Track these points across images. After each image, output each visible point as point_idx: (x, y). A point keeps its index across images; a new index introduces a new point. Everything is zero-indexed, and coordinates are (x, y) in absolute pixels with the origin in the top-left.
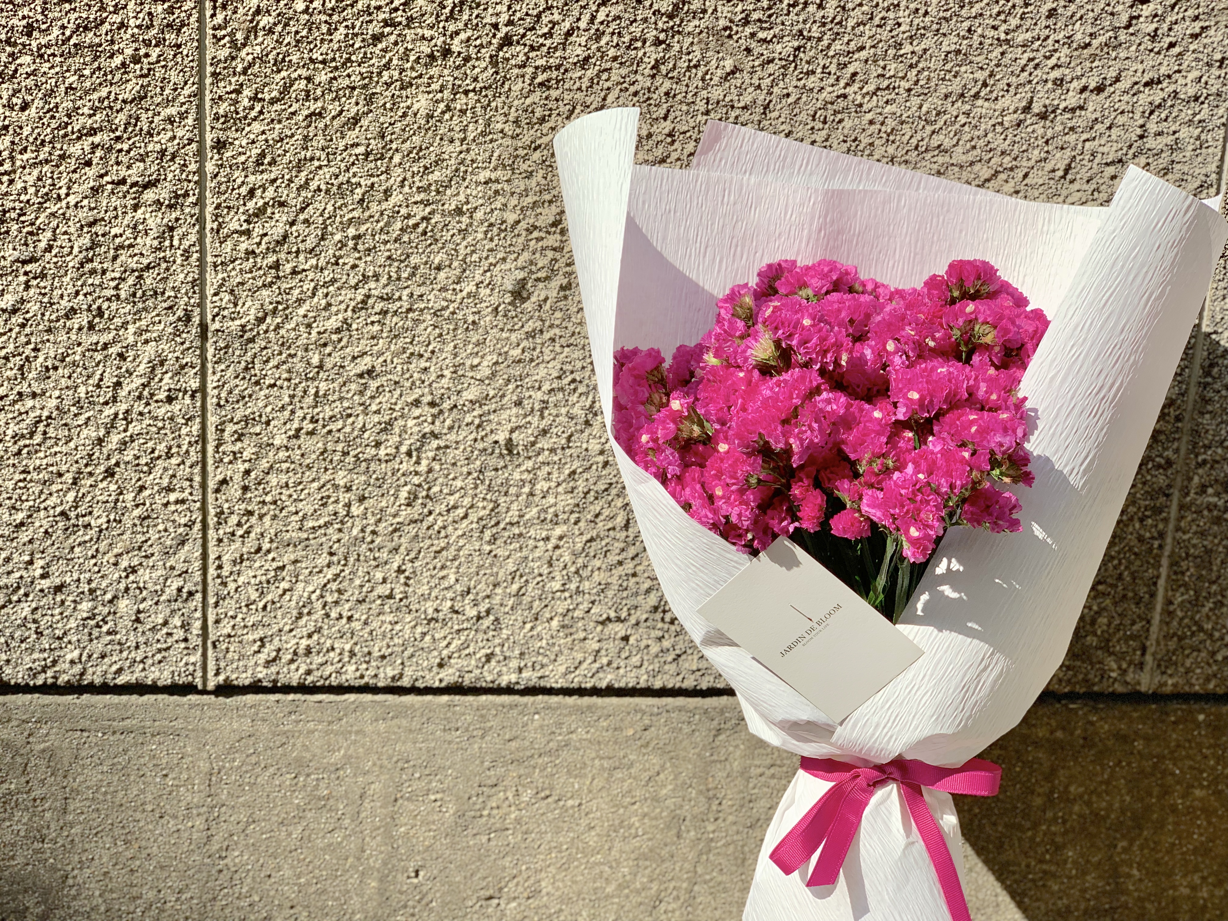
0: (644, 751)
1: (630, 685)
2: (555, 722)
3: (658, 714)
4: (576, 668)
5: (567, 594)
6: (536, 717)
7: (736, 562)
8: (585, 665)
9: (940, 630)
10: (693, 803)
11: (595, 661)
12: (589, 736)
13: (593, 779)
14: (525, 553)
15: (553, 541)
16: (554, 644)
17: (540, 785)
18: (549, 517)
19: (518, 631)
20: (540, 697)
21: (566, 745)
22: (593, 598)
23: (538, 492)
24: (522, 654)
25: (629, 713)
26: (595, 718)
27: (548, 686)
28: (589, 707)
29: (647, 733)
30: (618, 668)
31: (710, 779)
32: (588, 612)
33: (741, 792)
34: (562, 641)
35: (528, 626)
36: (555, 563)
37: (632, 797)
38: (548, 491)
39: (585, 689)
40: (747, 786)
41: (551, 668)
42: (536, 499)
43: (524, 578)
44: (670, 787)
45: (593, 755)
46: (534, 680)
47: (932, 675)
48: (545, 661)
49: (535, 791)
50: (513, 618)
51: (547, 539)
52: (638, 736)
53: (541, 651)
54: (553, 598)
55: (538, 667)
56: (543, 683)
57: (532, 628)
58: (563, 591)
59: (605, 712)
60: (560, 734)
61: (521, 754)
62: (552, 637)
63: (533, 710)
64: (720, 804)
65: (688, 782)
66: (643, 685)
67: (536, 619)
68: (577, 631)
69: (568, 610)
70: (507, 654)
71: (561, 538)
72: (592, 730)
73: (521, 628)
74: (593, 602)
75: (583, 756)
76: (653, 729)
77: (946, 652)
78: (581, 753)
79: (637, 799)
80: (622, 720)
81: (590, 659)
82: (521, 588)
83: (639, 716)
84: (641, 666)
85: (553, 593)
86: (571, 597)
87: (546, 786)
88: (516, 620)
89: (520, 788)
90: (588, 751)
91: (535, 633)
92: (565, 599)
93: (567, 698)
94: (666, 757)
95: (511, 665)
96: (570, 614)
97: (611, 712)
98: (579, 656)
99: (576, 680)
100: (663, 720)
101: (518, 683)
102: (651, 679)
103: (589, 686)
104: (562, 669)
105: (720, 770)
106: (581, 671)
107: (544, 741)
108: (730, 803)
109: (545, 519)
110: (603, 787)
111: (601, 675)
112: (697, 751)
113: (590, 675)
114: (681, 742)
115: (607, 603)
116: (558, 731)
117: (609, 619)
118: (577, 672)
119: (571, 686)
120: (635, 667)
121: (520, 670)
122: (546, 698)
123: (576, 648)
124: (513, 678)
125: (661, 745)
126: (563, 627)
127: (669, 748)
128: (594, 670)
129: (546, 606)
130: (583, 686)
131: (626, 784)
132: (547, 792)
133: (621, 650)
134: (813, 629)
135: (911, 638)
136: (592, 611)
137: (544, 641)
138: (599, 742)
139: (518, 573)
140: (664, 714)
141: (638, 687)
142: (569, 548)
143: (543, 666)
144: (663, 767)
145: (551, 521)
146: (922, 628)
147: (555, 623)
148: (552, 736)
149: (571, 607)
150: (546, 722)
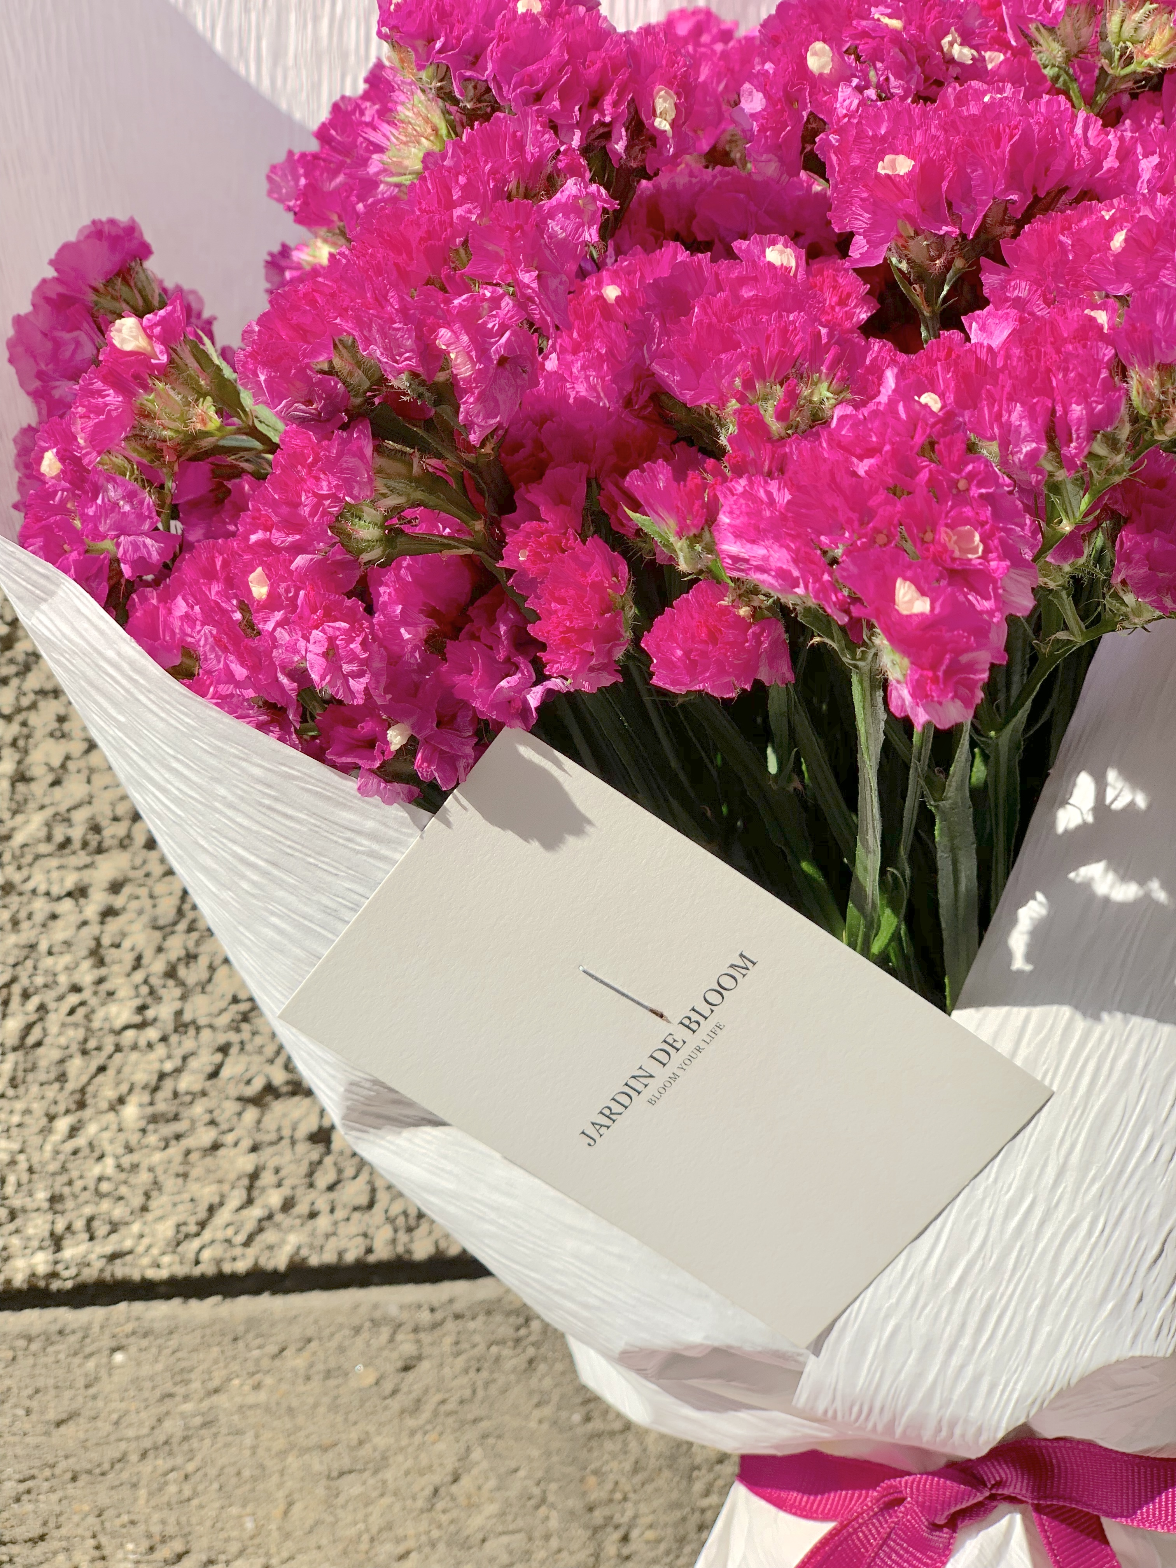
0: (411, 1423)
1: (350, 1257)
2: (166, 1369)
3: (435, 1326)
4: (203, 1225)
5: (152, 1034)
6: (119, 1357)
7: (372, 836)
8: (224, 1215)
9: (1097, 1018)
10: (554, 1543)
11: (250, 1201)
12: (262, 1396)
13: (290, 1504)
14: (27, 934)
15: (98, 900)
16: (135, 1167)
17: (156, 1529)
18: (77, 833)
19: (36, 1140)
20: (123, 1306)
21: (205, 1425)
22: (222, 1039)
23: (37, 770)
24: (55, 1199)
25: (357, 1330)
26: (273, 1349)
27: (136, 1276)
28: (251, 1323)
29: (411, 1376)
30: (313, 1215)
31: (592, 1480)
32: (214, 1075)
33: (676, 1505)
34: (157, 1157)
35: (63, 1125)
36: (110, 955)
37: (398, 1541)
38: (63, 766)
39: (234, 1276)
40: (688, 1490)
41: (136, 1228)
42: (38, 788)
43: (34, 1002)
44: (492, 1509)
45: (280, 1444)
46: (98, 1264)
47: (1085, 1167)
48: (119, 1212)
49: (145, 1545)
50: (19, 1106)
51: (80, 893)
52: (388, 1386)
53: (105, 1187)
54: (118, 1048)
55: (101, 1229)
56: (120, 1270)
57: (73, 1131)
58: (142, 1026)
59: (296, 1331)
60: (186, 1398)
61: (94, 1455)
62: (130, 1150)
63: (107, 1342)
64: (625, 1539)
65: (536, 1491)
66: (382, 1252)
67: (82, 1105)
68: (193, 1128)
69: (162, 1076)
70: (17, 1202)
71: (115, 887)
72: (269, 1381)
73: (46, 1131)
74: (224, 1049)
75: (254, 1449)
76: (425, 1365)
77: (1124, 1084)
78: (248, 1440)
79: (411, 1544)
80: (341, 1349)
81: (237, 1197)
82: (29, 1027)
83: (385, 1333)
84: (371, 1205)
85: (119, 1032)
86: (164, 1039)
87: (171, 1530)
88: (27, 1112)
89: (103, 1540)
90: (266, 1435)
91: (80, 1141)
92: (150, 1046)
93: (194, 1303)
94: (471, 1434)
95: (31, 1231)
96: (168, 1085)
97: (310, 1332)
98: (208, 1193)
99: (206, 1255)
100: (448, 1340)
101: (54, 1275)
102: (403, 1237)
103: (242, 1266)
104: (166, 1230)
105: (614, 1456)
106: (214, 1231)
107: (148, 1417)
108: (650, 1535)
109: (68, 841)
110: (318, 1523)
111: (269, 1236)
112: (547, 1411)
113: (241, 1238)
114: (504, 1391)
115: (260, 1050)
116: (180, 1390)
117: (270, 1089)
118: (207, 1235)
119: (197, 1271)
120: (356, 1209)
121: (57, 1242)
122: (138, 1307)
123: (194, 1173)
124: (41, 1262)
125: (451, 1406)
126: (154, 1119)
127: (473, 1411)
128: (250, 1226)
129: (102, 1069)
130: (227, 1268)
131: (376, 1512)
132: (178, 1546)
133: (314, 1167)
134: (670, 1045)
135: (1004, 1047)
136: (225, 1073)
137: (109, 1163)
138: (290, 1411)
139: (16, 989)
140: (451, 1326)
141: (372, 1259)
142: (140, 912)
143: (114, 1227)
144: (465, 1456)
145: (85, 844)
146: (1037, 1012)
147: (131, 1112)
148: (169, 1403)
149: (168, 1067)
150: (146, 1370)
